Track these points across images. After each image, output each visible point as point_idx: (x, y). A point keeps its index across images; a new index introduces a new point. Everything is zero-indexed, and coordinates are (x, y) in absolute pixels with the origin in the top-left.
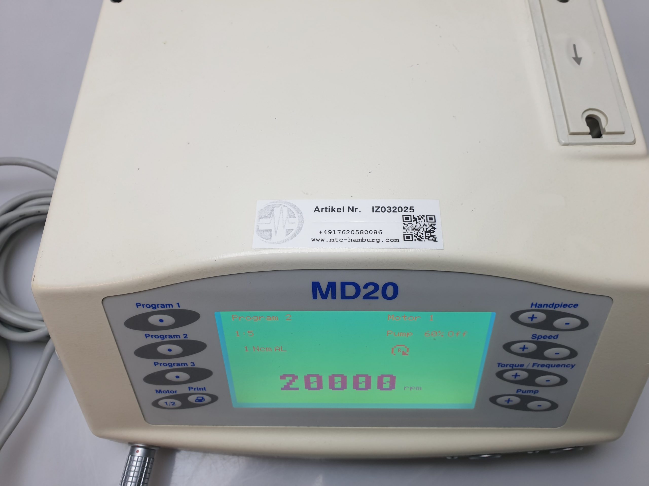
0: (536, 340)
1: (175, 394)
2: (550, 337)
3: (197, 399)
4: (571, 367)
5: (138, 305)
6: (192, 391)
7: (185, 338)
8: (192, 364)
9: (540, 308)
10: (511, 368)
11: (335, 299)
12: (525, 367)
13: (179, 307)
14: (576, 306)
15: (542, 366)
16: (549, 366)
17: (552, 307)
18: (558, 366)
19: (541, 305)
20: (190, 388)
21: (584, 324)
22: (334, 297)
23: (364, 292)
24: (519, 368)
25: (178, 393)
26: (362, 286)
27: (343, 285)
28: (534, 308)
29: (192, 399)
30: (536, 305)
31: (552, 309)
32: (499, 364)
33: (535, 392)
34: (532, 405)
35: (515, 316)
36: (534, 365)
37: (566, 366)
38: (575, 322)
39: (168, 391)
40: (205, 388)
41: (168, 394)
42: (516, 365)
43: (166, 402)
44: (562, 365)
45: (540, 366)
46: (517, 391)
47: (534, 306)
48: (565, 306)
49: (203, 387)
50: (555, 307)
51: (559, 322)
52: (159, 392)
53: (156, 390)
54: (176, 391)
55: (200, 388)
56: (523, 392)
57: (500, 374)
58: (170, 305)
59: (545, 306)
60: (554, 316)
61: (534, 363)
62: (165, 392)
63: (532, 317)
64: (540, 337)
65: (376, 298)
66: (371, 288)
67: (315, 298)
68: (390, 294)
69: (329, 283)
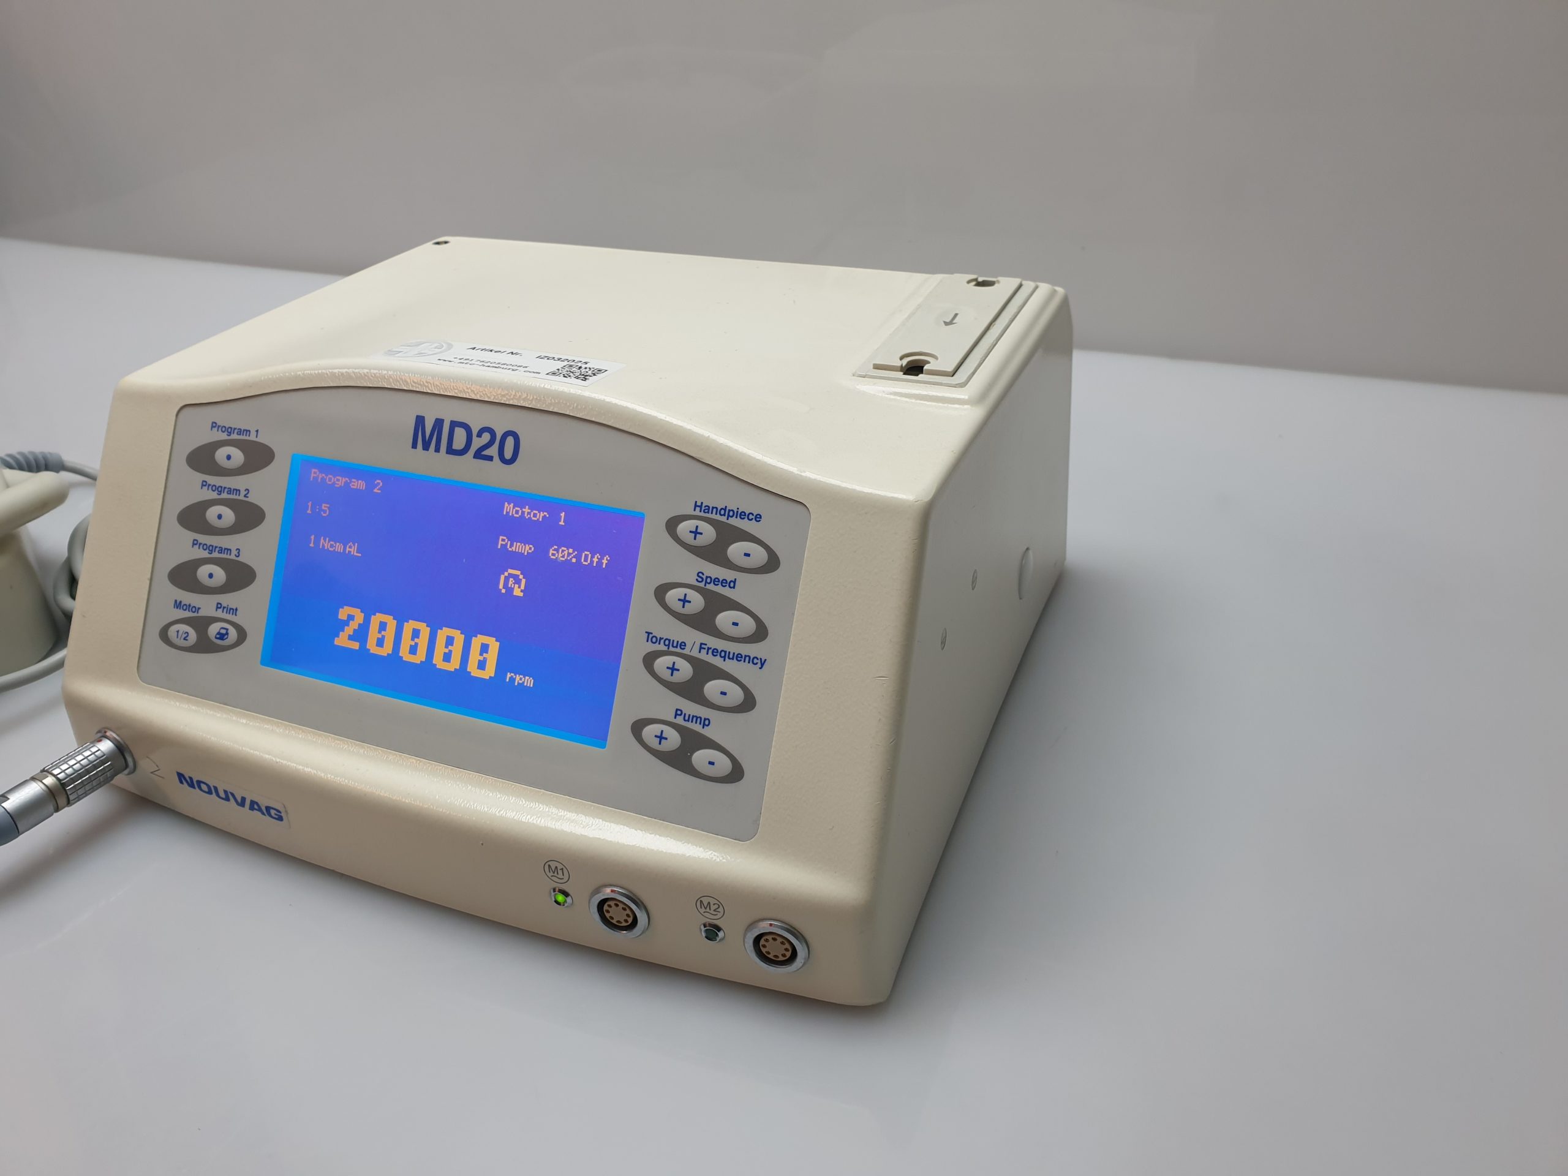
0: (702, 585)
1: (195, 614)
2: (724, 583)
3: (219, 633)
4: (759, 665)
5: (212, 425)
6: (220, 614)
7: (245, 496)
8: (236, 552)
9: (706, 515)
10: (665, 648)
11: (439, 452)
12: (686, 651)
13: (257, 437)
14: (758, 518)
15: (715, 652)
16: (725, 655)
17: (724, 515)
18: (739, 657)
19: (708, 509)
20: (219, 606)
21: (772, 563)
22: (438, 448)
23: (477, 443)
24: (678, 650)
25: (202, 613)
26: (475, 432)
27: (454, 424)
28: (697, 512)
29: (214, 629)
30: (701, 507)
31: (724, 519)
32: (649, 633)
33: (706, 722)
34: (701, 757)
35: (672, 525)
36: (701, 648)
37: (752, 660)
38: (759, 556)
39: (190, 605)
40: (236, 609)
41: (188, 614)
42: (675, 645)
43: (178, 632)
44: (746, 656)
45: (710, 651)
46: (676, 715)
47: (698, 509)
48: (742, 515)
49: (234, 608)
50: (729, 516)
51: (736, 550)
52: (178, 605)
53: (176, 601)
54: (199, 608)
55: (231, 609)
56: (685, 720)
57: (649, 660)
58: (248, 431)
59: (715, 510)
60: (728, 535)
61: (701, 644)
62: (185, 607)
63: (696, 533)
64: (709, 580)
65: (490, 458)
66: (486, 437)
67: (414, 446)
68: (508, 454)
69: (437, 419)
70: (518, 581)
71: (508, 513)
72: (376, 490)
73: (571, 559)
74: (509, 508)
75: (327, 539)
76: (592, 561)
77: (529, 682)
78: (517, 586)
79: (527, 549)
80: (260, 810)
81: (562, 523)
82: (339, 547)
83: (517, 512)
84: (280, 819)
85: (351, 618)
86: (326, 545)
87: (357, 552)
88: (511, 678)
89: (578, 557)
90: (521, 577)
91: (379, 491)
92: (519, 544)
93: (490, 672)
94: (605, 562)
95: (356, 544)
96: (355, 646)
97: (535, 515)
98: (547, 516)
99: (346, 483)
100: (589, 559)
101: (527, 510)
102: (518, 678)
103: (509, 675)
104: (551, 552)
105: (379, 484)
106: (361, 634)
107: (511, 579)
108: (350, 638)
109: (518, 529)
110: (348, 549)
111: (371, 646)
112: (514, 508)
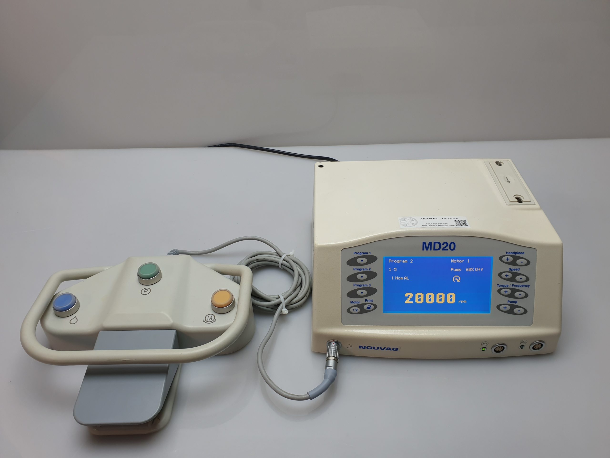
0: (511, 271)
1: (358, 304)
2: (516, 270)
3: (368, 307)
4: (528, 287)
5: (354, 253)
6: (367, 302)
7: (369, 270)
8: (369, 285)
9: (510, 255)
10: (503, 287)
12: (509, 287)
13: (370, 254)
14: (523, 253)
15: (516, 286)
16: (519, 286)
17: (514, 254)
18: (523, 286)
19: (510, 253)
20: (366, 300)
21: (528, 263)
22: (431, 250)
23: (443, 247)
24: (507, 287)
25: (360, 303)
26: (442, 244)
27: (435, 243)
28: (507, 254)
29: (365, 307)
30: (508, 253)
31: (514, 255)
32: (498, 285)
33: (516, 302)
34: (516, 310)
35: (501, 258)
36: (512, 286)
37: (526, 286)
38: (525, 262)
39: (356, 302)
40: (372, 300)
41: (356, 304)
42: (505, 286)
43: (354, 309)
44: (524, 285)
45: (515, 286)
46: (508, 302)
47: (507, 253)
48: (519, 253)
49: (371, 300)
50: (516, 254)
51: (519, 262)
52: (352, 302)
53: (351, 301)
54: (359, 302)
55: (370, 300)
56: (510, 303)
57: (499, 291)
58: (367, 253)
59: (512, 253)
60: (516, 258)
61: (512, 285)
62: (354, 303)
63: (508, 259)
64: (512, 270)
65: (447, 250)
66: (445, 245)
67: (423, 250)
68: (452, 248)
69: (429, 242)
70: (458, 278)
71: (452, 262)
72: (411, 262)
73: (472, 270)
74: (452, 261)
75: (397, 277)
76: (478, 270)
77: (465, 302)
78: (458, 279)
79: (459, 270)
80: (390, 349)
81: (468, 262)
82: (402, 278)
83: (455, 261)
84: (397, 350)
85: (409, 296)
86: (397, 278)
87: (408, 279)
88: (460, 302)
89: (474, 270)
90: (459, 277)
91: (412, 262)
92: (457, 269)
93: (454, 301)
94: (482, 269)
95: (407, 277)
96: (412, 302)
97: (460, 261)
98: (464, 261)
99: (401, 262)
100: (477, 269)
101: (458, 260)
102: (462, 301)
103: (459, 301)
104: (466, 269)
105: (412, 260)
106: (413, 299)
107: (456, 278)
108: (410, 301)
109: (456, 266)
110: (405, 278)
111: (417, 301)
112: (454, 260)
